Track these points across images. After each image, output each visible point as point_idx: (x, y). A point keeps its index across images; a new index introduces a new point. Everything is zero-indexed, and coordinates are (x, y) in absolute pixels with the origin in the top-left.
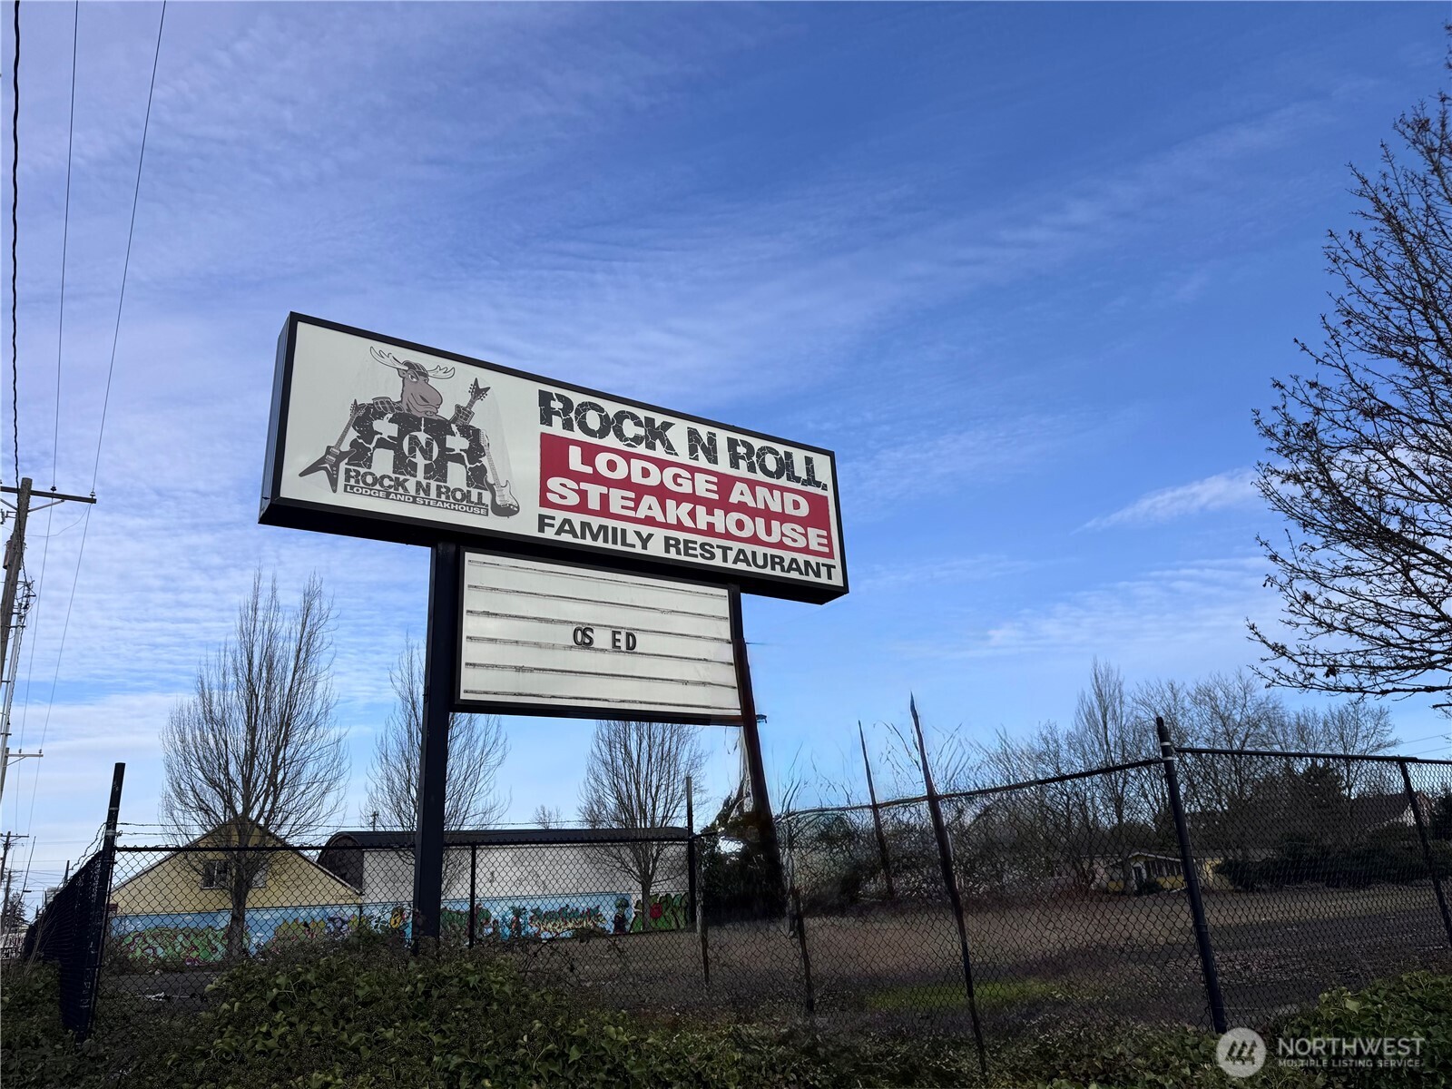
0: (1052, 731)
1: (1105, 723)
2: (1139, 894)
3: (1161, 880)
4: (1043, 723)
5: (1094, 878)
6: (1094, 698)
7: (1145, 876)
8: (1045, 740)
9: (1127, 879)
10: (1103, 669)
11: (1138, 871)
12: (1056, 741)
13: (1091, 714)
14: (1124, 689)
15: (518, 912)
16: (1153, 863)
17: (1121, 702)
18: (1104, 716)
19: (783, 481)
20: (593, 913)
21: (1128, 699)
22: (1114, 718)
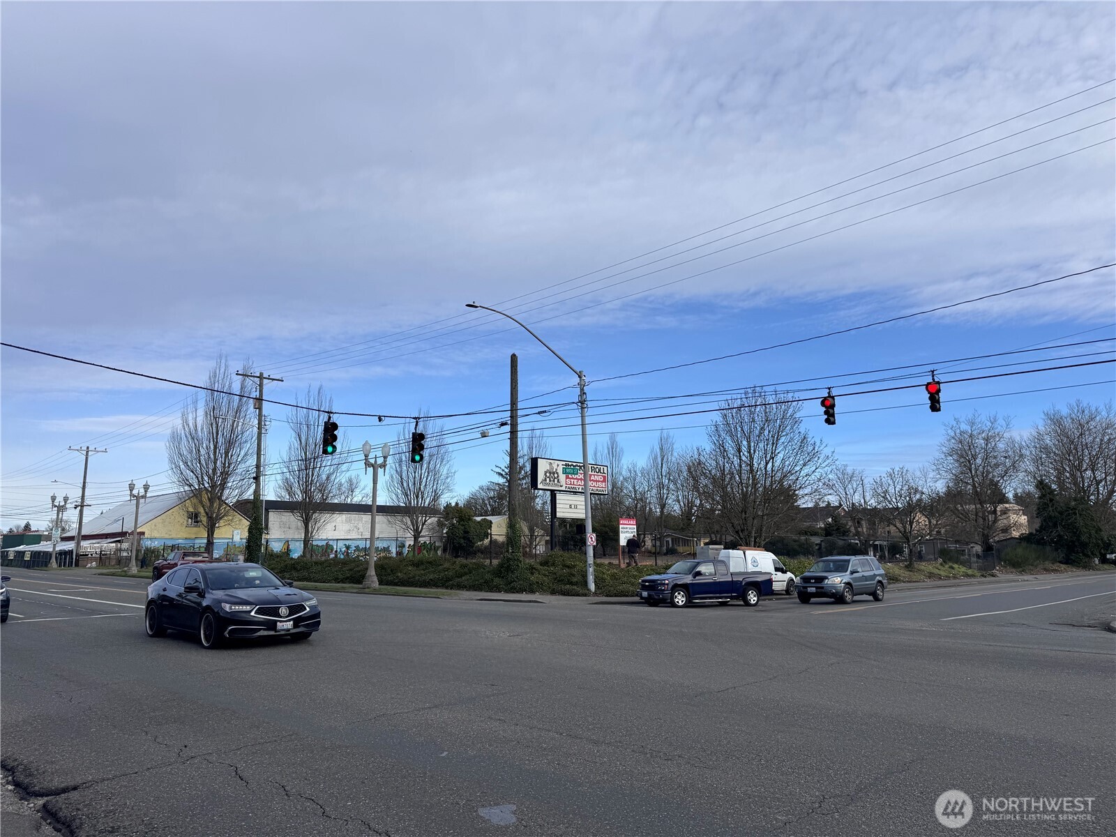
0: (634, 466)
1: (662, 464)
2: (666, 554)
3: (678, 548)
4: (630, 462)
5: (645, 545)
6: (658, 450)
7: (671, 545)
8: (630, 471)
9: (661, 546)
10: (665, 435)
11: (668, 542)
12: (635, 472)
13: (655, 459)
14: (675, 447)
15: (348, 547)
16: (676, 539)
17: (672, 454)
18: (662, 460)
19: (599, 474)
20: (386, 550)
21: (675, 454)
22: (667, 462)
